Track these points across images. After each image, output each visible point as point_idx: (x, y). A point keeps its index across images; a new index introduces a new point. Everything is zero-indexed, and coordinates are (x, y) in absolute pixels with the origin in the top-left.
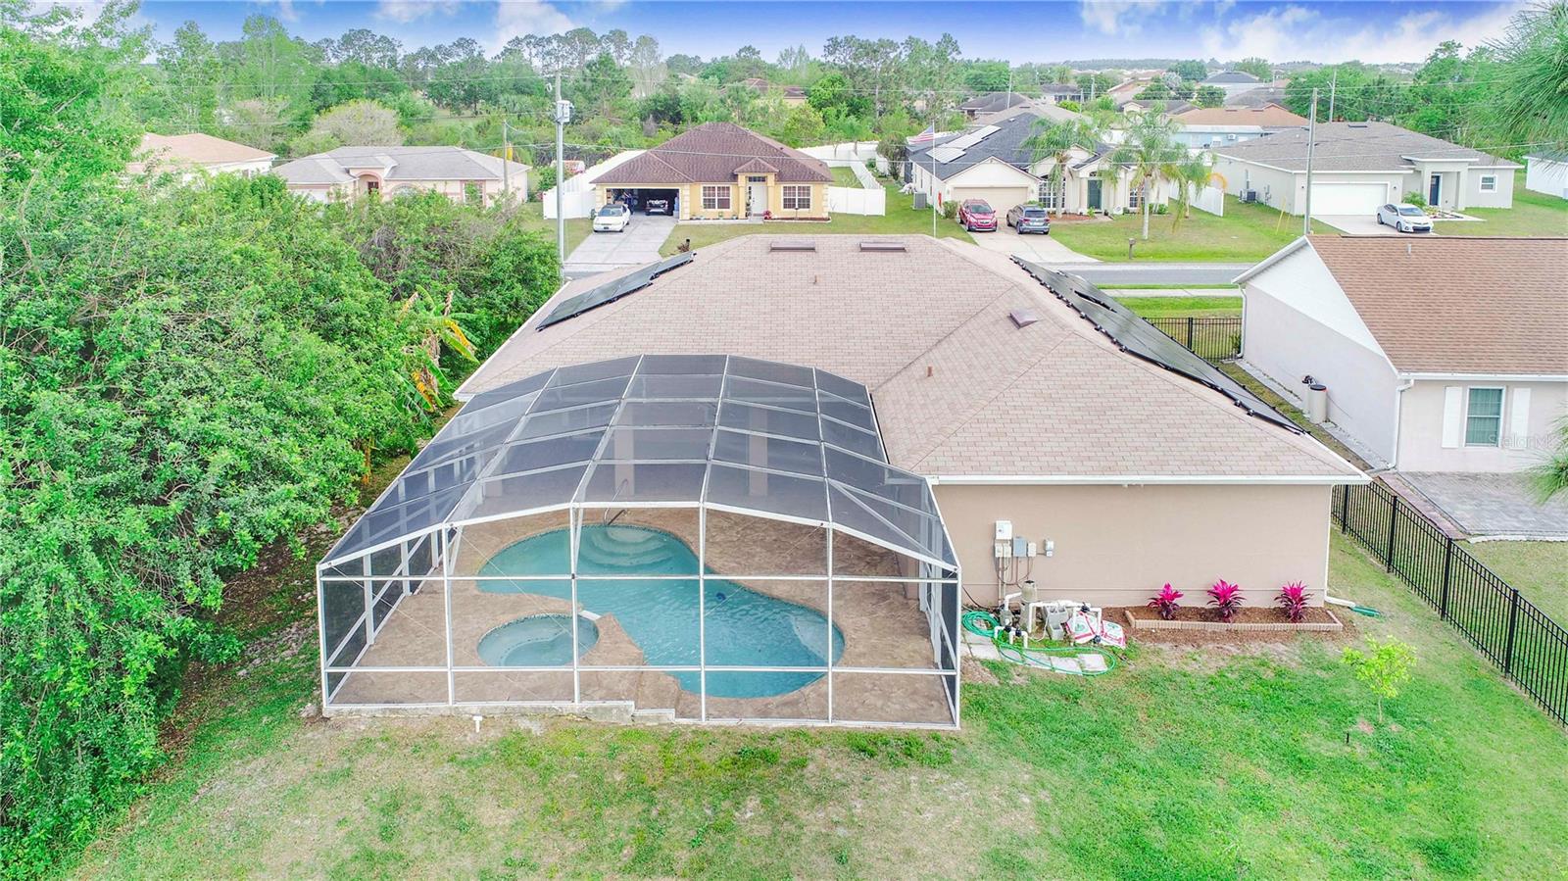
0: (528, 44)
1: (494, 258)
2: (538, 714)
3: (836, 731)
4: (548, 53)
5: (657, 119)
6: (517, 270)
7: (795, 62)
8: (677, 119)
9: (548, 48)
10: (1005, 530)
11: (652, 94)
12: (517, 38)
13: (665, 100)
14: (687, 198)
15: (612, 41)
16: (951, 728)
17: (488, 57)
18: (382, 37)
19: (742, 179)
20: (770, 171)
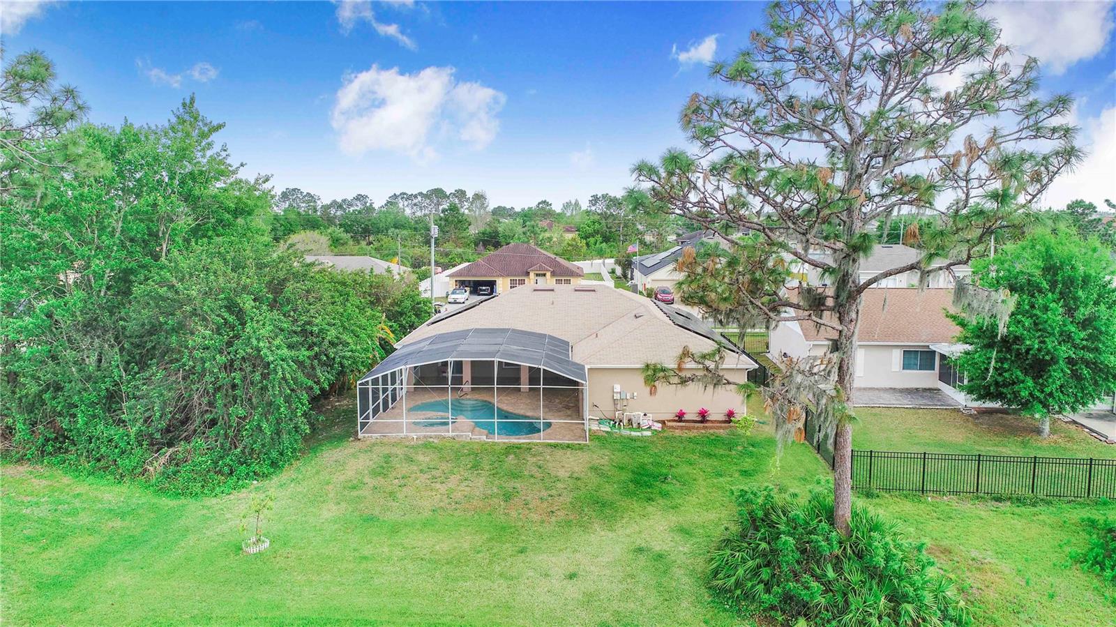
0: (402, 198)
1: (402, 301)
2: (436, 437)
3: (543, 443)
4: (415, 205)
5: (485, 246)
6: (413, 308)
7: (572, 210)
8: (497, 245)
9: (415, 201)
10: (617, 388)
11: (482, 229)
12: (395, 194)
13: (490, 233)
14: (501, 285)
15: (456, 197)
16: (584, 442)
17: (376, 206)
18: (308, 193)
19: (532, 275)
20: (547, 270)
